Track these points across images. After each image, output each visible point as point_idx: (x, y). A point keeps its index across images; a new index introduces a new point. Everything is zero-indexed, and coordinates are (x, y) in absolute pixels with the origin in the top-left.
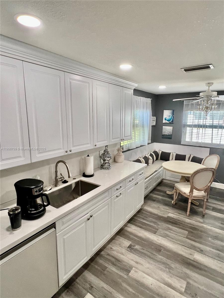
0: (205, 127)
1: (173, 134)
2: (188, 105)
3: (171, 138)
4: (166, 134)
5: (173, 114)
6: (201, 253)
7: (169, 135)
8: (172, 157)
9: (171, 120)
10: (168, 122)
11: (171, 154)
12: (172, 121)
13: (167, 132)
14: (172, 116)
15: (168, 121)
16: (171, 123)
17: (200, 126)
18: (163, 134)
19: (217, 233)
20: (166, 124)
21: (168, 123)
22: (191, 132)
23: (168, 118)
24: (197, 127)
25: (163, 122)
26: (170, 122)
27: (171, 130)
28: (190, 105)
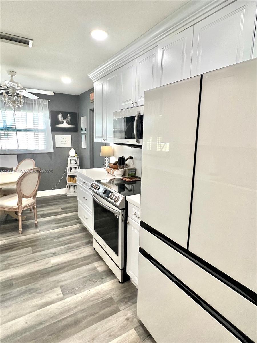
6: (56, 256)
19: (57, 233)
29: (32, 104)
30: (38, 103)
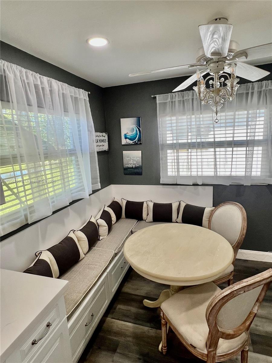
0: (201, 147)
1: (143, 166)
2: (165, 104)
3: (140, 174)
4: (131, 166)
5: (139, 125)
7: (136, 168)
8: (147, 211)
9: (137, 138)
10: (131, 142)
11: (145, 205)
12: (139, 140)
13: (131, 162)
14: (137, 130)
15: (130, 139)
16: (137, 144)
17: (191, 145)
18: (126, 166)
20: (128, 147)
21: (132, 145)
22: (175, 158)
23: (130, 134)
24: (187, 148)
25: (122, 144)
26: (135, 141)
27: (139, 157)
28: (168, 103)
29: (247, 94)
30: (259, 90)
